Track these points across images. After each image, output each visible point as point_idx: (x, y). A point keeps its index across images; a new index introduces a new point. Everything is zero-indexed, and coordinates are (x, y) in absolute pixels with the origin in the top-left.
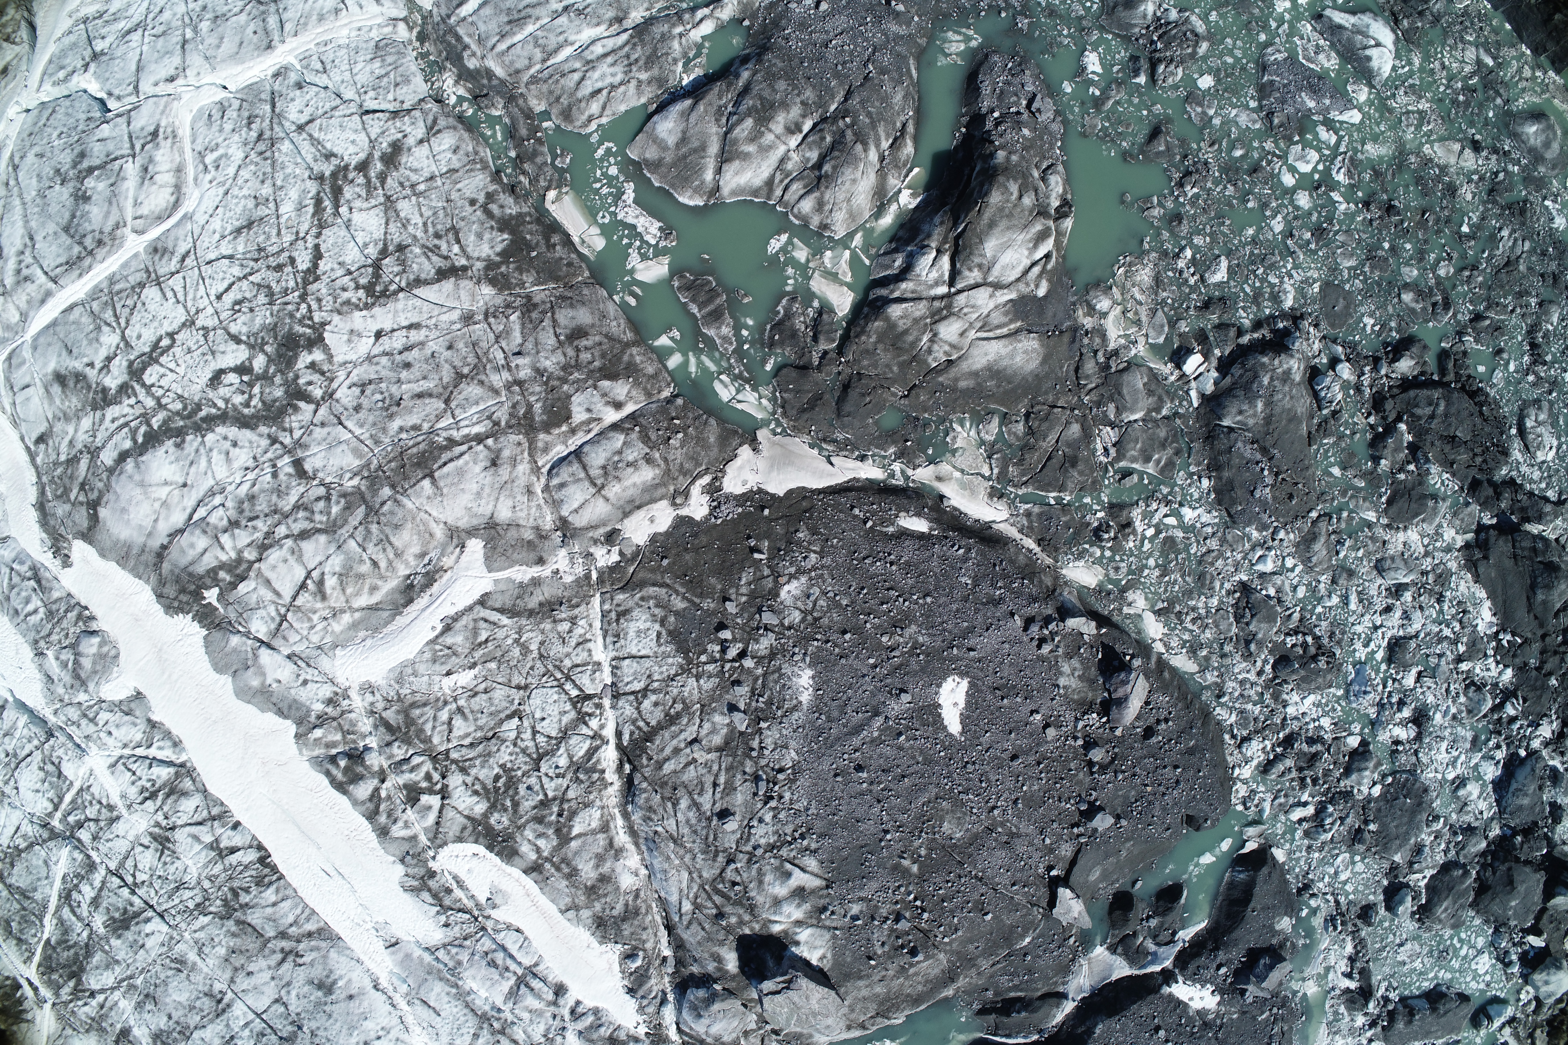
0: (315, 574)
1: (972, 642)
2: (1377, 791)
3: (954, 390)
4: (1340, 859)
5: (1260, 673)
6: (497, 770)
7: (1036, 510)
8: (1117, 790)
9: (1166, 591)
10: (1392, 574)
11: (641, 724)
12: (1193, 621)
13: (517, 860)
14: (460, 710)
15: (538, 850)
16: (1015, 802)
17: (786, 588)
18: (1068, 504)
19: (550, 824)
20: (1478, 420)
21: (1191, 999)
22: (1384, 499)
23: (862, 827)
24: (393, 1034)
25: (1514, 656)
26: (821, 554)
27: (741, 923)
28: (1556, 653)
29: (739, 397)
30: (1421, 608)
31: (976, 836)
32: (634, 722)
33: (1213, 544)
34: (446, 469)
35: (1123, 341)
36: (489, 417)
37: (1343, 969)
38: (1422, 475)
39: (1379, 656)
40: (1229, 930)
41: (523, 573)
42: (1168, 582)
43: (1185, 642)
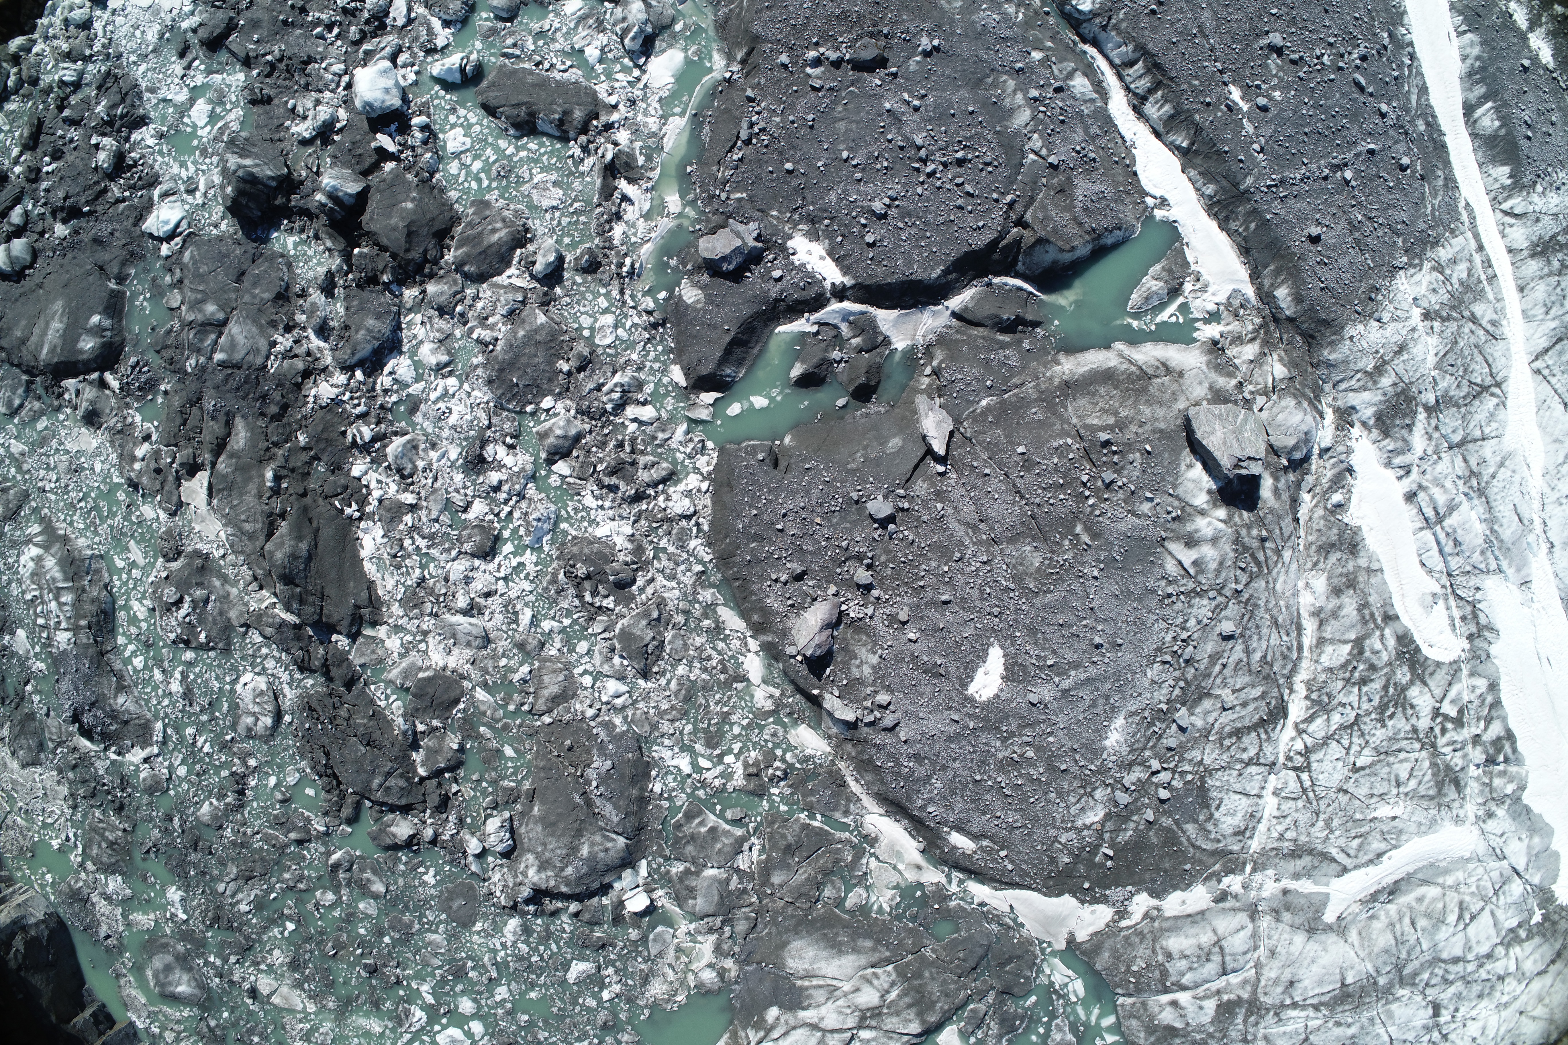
0: (1461, 926)
1: (954, 728)
2: (547, 402)
3: (878, 941)
4: (608, 341)
5: (653, 580)
6: (1390, 723)
7: (837, 815)
8: (851, 529)
9: (730, 698)
10: (475, 632)
11: (1263, 736)
12: (709, 658)
13: (1400, 633)
14: (1398, 785)
15: (1382, 638)
16: (961, 559)
17: (1097, 819)
18: (803, 810)
19: (1365, 662)
20: (335, 754)
21: (822, 258)
22: (461, 706)
23: (1115, 588)
24: (1552, 496)
25: (346, 488)
26: (1056, 840)
27: (1249, 527)
28: (293, 470)
29: (1067, 980)
30: (447, 580)
31: (1011, 541)
32: (1269, 739)
33: (666, 726)
34: (1331, 988)
35: (699, 938)
36: (1280, 1020)
37: (630, 209)
38: (410, 715)
39: (508, 548)
40: (758, 315)
41: (1305, 886)
42: (725, 705)
43: (724, 640)
